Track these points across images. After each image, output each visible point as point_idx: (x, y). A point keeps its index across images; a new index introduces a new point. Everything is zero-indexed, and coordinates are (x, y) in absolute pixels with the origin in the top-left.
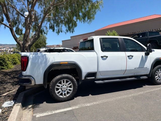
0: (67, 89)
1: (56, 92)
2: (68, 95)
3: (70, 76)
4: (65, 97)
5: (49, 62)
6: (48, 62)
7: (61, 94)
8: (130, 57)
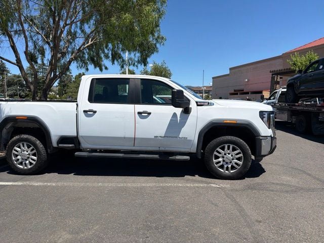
0: (29, 158)
1: (14, 158)
2: (29, 167)
3: (33, 139)
4: (26, 168)
5: (4, 113)
6: (2, 114)
7: (21, 164)
8: (143, 114)
